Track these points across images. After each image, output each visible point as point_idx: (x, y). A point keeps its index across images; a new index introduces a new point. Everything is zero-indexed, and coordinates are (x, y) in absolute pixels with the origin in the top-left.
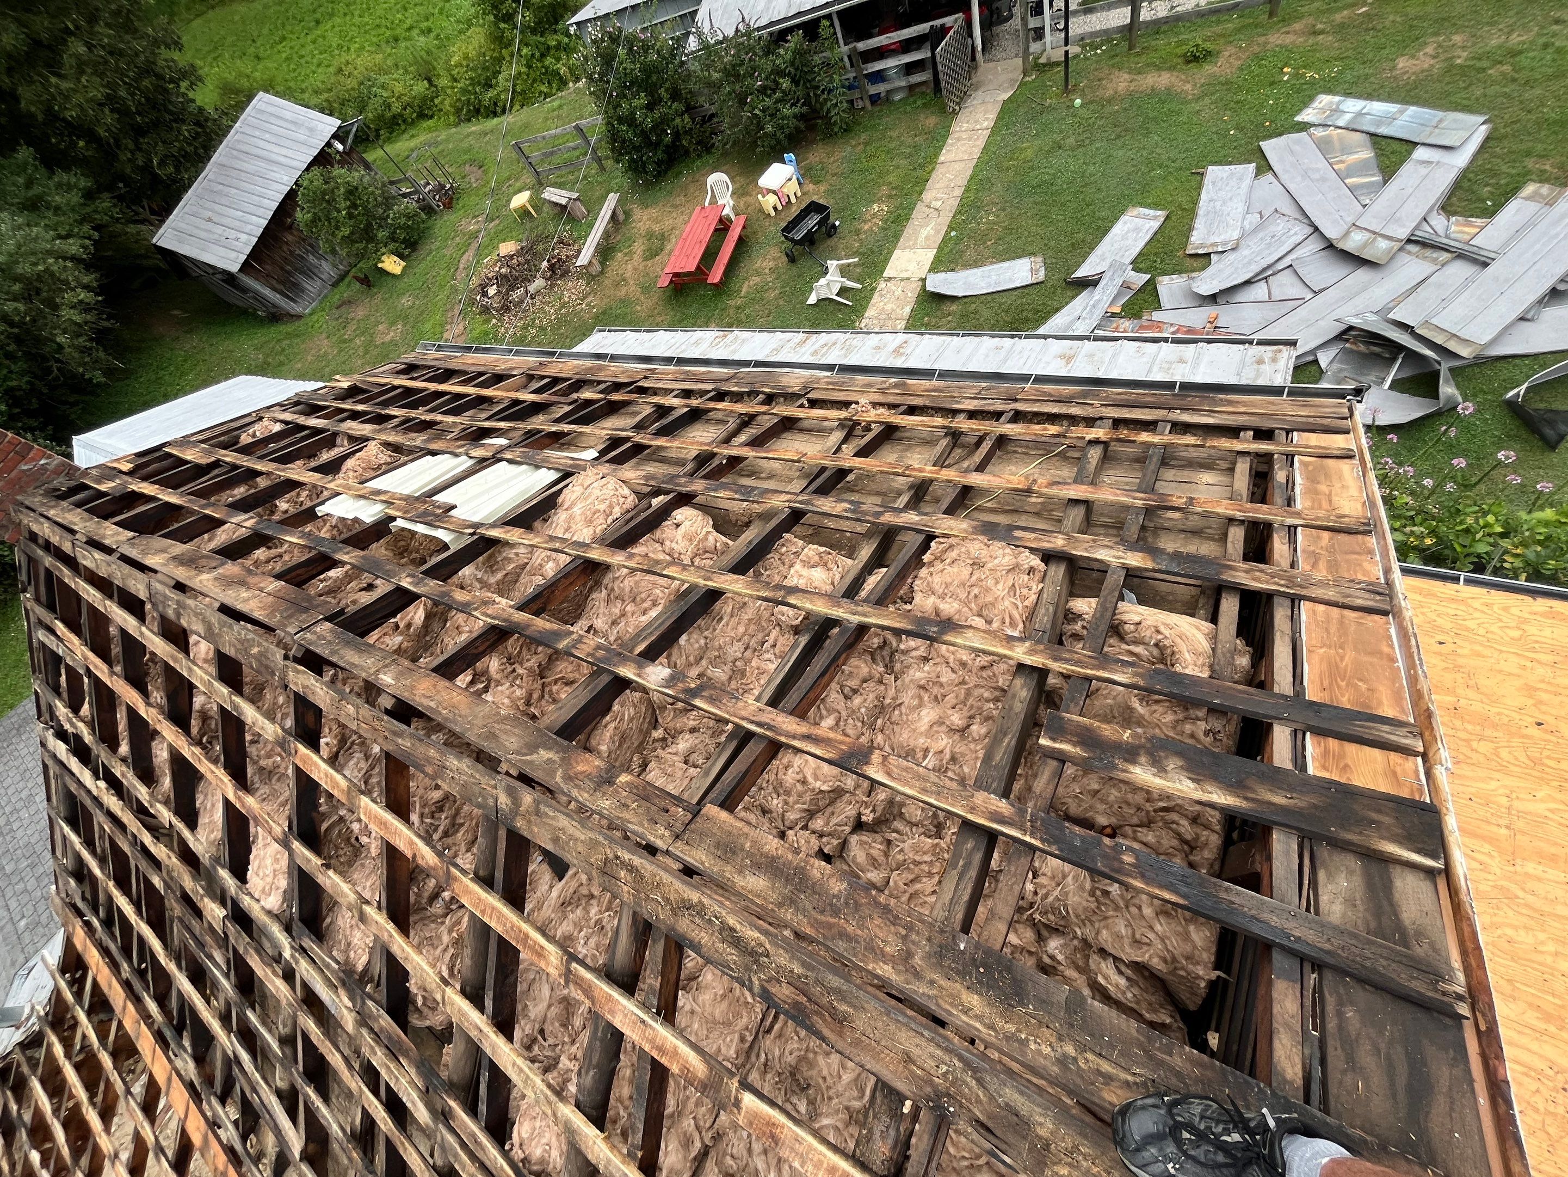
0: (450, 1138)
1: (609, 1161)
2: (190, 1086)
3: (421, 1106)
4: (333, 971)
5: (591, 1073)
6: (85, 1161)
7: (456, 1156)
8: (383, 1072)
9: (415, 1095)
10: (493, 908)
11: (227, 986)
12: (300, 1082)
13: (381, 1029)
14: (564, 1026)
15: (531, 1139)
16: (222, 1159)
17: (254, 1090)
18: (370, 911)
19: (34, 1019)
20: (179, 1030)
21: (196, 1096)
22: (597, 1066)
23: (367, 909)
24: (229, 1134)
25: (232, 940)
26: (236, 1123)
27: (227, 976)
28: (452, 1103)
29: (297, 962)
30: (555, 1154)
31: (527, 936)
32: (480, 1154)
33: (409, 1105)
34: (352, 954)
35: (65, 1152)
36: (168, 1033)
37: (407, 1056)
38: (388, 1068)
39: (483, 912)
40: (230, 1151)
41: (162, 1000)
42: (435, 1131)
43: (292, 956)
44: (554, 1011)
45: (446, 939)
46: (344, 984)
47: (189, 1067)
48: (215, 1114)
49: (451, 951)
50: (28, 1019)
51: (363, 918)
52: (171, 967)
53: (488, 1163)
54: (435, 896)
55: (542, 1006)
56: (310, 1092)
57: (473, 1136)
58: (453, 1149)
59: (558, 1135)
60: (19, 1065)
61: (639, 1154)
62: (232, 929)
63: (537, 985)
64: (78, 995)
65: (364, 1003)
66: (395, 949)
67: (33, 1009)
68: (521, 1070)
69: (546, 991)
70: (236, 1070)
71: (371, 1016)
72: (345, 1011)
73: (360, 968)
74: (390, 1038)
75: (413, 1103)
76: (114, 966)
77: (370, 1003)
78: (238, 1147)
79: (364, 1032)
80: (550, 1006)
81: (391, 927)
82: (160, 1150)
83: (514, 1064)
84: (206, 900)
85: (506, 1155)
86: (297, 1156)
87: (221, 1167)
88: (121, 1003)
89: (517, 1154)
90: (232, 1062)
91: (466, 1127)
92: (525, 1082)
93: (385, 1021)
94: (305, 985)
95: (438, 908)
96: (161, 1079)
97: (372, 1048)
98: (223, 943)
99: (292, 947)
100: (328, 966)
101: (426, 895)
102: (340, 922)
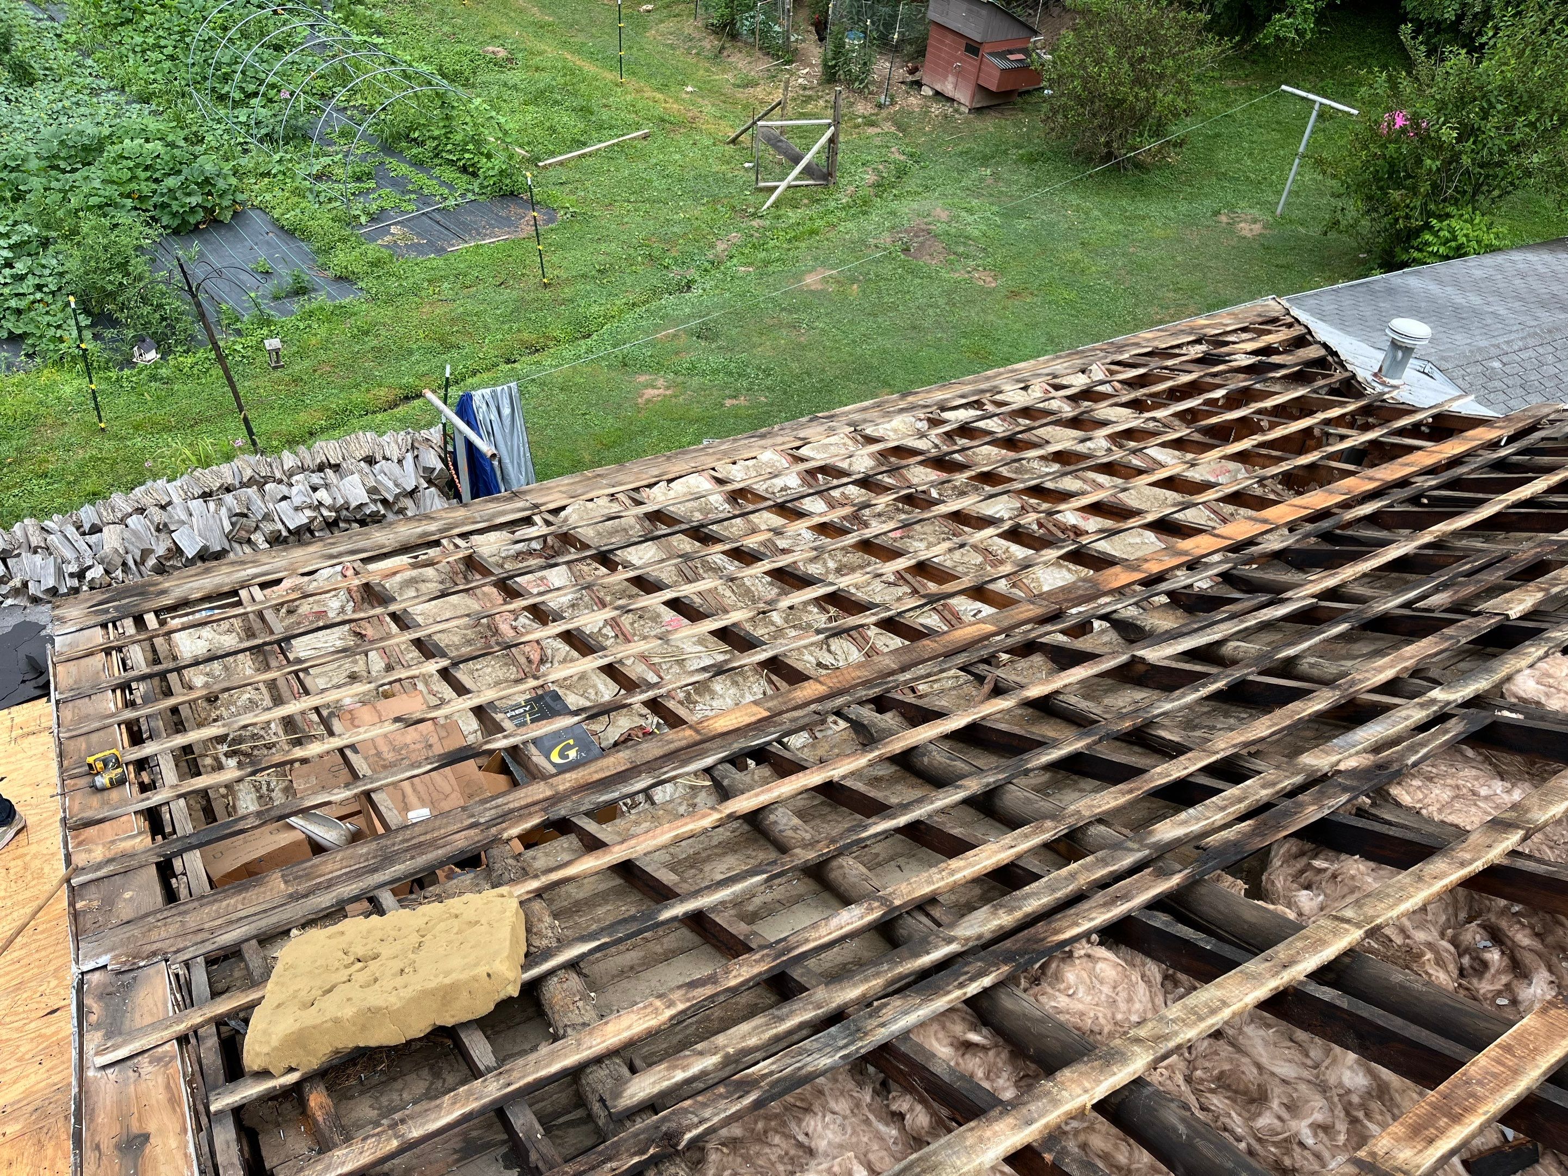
0: (1127, 861)
1: (1056, 1103)
2: (1251, 542)
3: (1180, 832)
4: (1402, 755)
5: (1182, 1129)
6: (1197, 437)
7: (1104, 862)
8: (1234, 791)
9: (1195, 827)
10: (1516, 1072)
11: (1391, 603)
12: (1237, 674)
13: (1302, 806)
14: (1220, 1077)
15: (1092, 974)
16: (1154, 568)
17: (1232, 617)
18: (1512, 840)
19: (1379, 388)
20: (1326, 536)
21: (1236, 548)
22: (1190, 1145)
23: (1516, 836)
24: (1181, 579)
25: (1469, 621)
26: (1191, 586)
27: (1408, 605)
28: (1175, 880)
29: (1422, 706)
30: (1062, 1001)
31: (1456, 1119)
32: (1100, 897)
33: (1183, 815)
34: (1417, 783)
35: (1214, 420)
36: (1325, 524)
37: (1254, 833)
38: (1240, 800)
39: (1508, 1049)
40: (1160, 578)
41: (1372, 520)
42: (1141, 841)
43: (1433, 701)
44: (1251, 1073)
45: (1420, 936)
46: (1380, 767)
47: (1274, 543)
48: (1207, 566)
49: (1398, 940)
50: (1383, 384)
51: (1499, 825)
52: (1427, 537)
53: (1085, 905)
54: (1496, 937)
55: (1262, 1053)
56: (1220, 685)
57: (1126, 897)
58: (1114, 860)
59: (1082, 1014)
60: (1325, 376)
61: (1048, 1157)
62: (1486, 625)
63: (1298, 1057)
64: (1402, 432)
65: (1345, 789)
66: (1438, 865)
67: (1395, 387)
68: (1213, 1012)
69: (1286, 1070)
70: (1264, 598)
71: (1322, 795)
72: (1334, 758)
73: (1395, 791)
74: (1287, 814)
75: (1184, 823)
76: (1432, 471)
77: (1344, 798)
78: (1164, 586)
79: (1298, 779)
80: (1259, 1067)
81: (1479, 866)
82: (1186, 507)
83: (1225, 1004)
84: (1540, 595)
85: (1087, 935)
86: (1140, 653)
87: (1145, 566)
88: (1378, 476)
89: (1082, 949)
90: (1276, 593)
91: (1141, 890)
92: (1193, 1011)
93: (1311, 813)
94: (1383, 709)
95: (1473, 935)
96: (1270, 513)
97: (1274, 784)
98: (1461, 608)
99: (1448, 703)
100: (1413, 749)
101: (1504, 924)
102: (1469, 772)
